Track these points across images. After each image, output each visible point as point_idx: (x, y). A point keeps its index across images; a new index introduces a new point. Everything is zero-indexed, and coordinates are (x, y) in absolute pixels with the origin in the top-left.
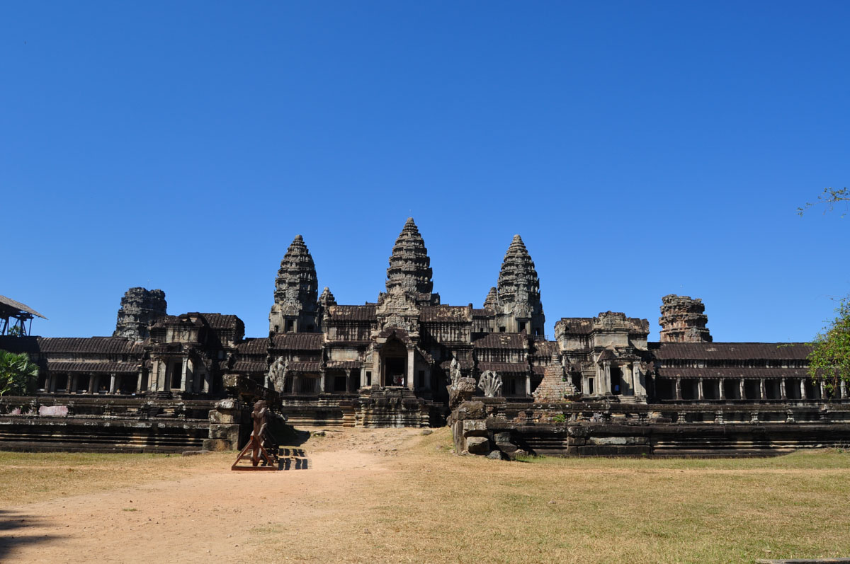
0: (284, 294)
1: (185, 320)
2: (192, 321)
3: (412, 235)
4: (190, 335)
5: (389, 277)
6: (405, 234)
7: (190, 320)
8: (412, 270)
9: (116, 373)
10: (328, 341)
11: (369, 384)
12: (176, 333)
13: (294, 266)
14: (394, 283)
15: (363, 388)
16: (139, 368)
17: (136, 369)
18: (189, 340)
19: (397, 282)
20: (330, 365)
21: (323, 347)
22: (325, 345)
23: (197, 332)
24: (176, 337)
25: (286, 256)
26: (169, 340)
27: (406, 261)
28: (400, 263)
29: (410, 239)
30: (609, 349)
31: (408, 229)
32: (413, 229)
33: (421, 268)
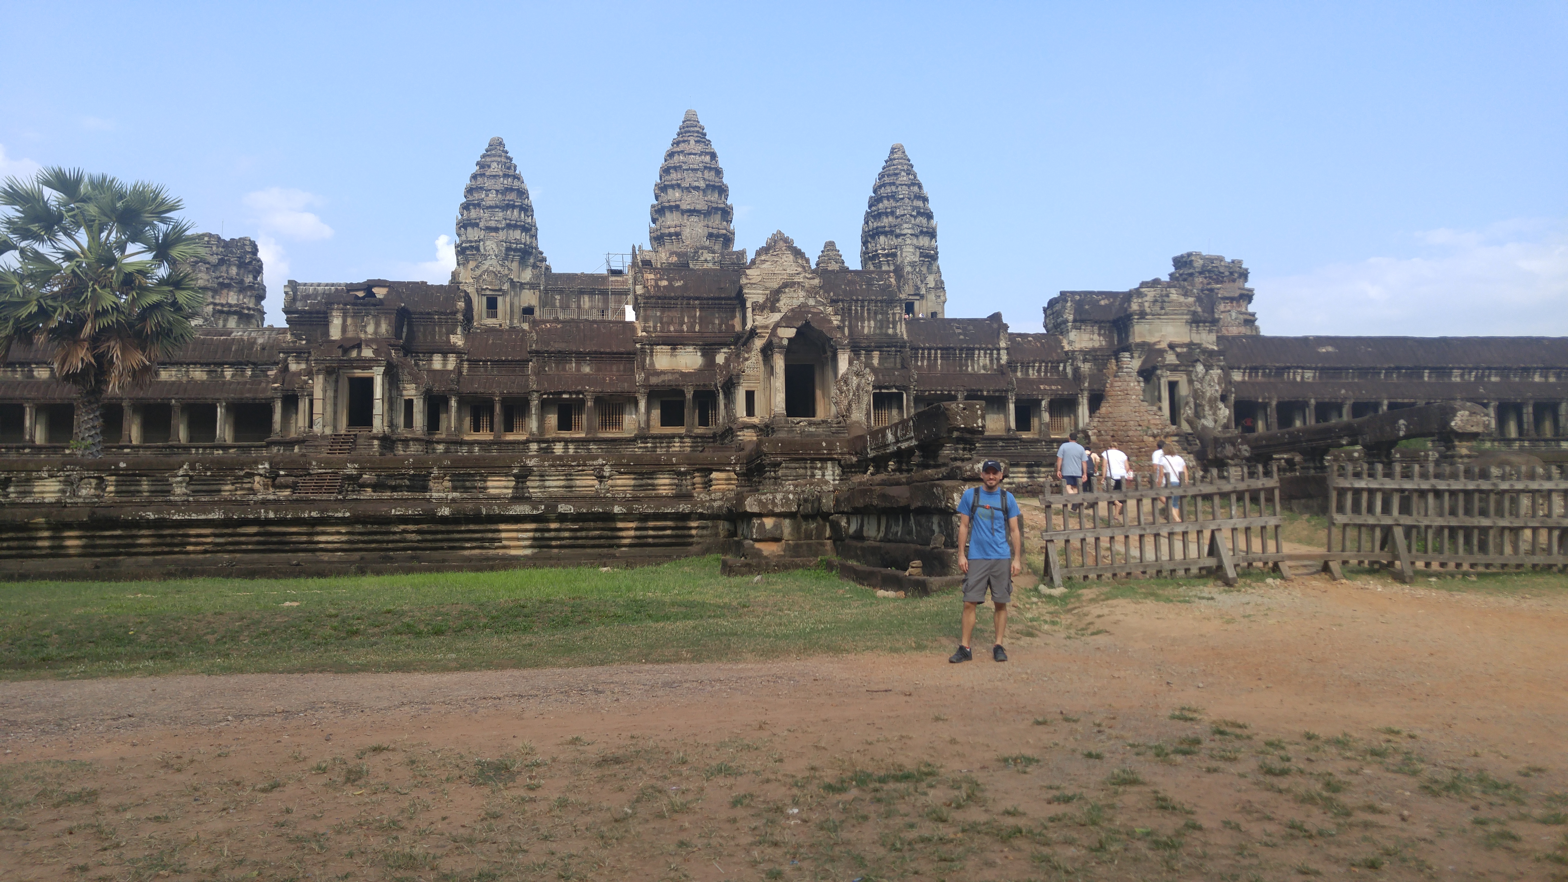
0: (477, 249)
1: (361, 294)
2: (378, 296)
3: (696, 142)
4: (377, 325)
5: (654, 221)
6: (684, 141)
7: (373, 295)
8: (698, 207)
9: (226, 399)
10: (644, 334)
11: (750, 411)
12: (349, 321)
13: (492, 195)
14: (667, 231)
15: (741, 419)
16: (276, 389)
17: (269, 394)
18: (376, 332)
19: (672, 230)
20: (654, 380)
21: (638, 346)
22: (641, 340)
23: (393, 316)
24: (350, 329)
25: (474, 177)
26: (335, 333)
27: (688, 189)
28: (677, 194)
29: (694, 152)
30: (1157, 347)
31: (689, 132)
32: (698, 132)
33: (714, 205)
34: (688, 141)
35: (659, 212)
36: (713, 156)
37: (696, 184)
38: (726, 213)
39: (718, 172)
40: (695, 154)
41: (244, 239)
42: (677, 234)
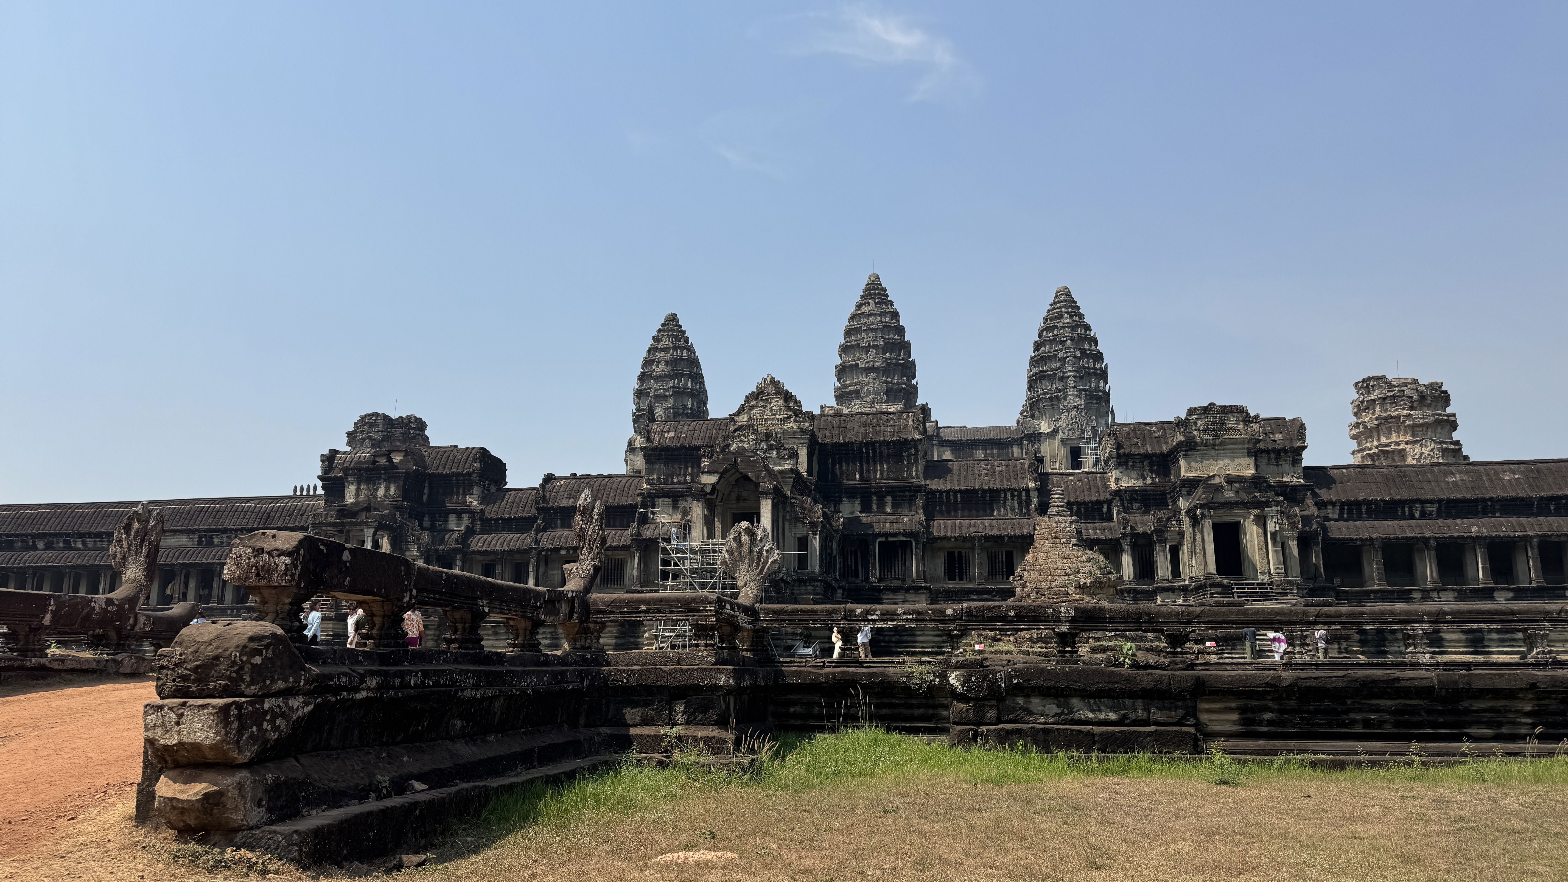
2: (395, 461)
3: (878, 303)
4: (387, 489)
5: (839, 380)
6: (865, 304)
7: (390, 460)
8: (877, 365)
10: (648, 486)
12: (363, 486)
13: (663, 366)
14: (849, 389)
18: (385, 496)
19: (854, 388)
20: (646, 534)
21: (639, 499)
22: (641, 495)
23: (402, 482)
24: (363, 494)
25: (649, 351)
26: (349, 500)
27: (867, 349)
28: (858, 354)
29: (873, 312)
30: (1212, 482)
31: (871, 295)
32: (879, 294)
33: (894, 362)
34: (869, 303)
35: (842, 371)
36: (895, 315)
37: (875, 343)
38: (909, 369)
39: (901, 331)
40: (875, 315)
41: (410, 416)
42: (857, 392)
